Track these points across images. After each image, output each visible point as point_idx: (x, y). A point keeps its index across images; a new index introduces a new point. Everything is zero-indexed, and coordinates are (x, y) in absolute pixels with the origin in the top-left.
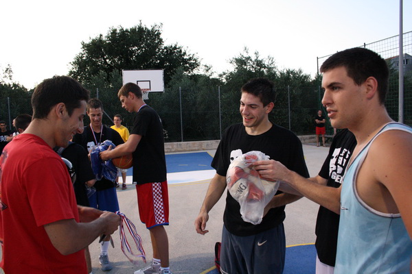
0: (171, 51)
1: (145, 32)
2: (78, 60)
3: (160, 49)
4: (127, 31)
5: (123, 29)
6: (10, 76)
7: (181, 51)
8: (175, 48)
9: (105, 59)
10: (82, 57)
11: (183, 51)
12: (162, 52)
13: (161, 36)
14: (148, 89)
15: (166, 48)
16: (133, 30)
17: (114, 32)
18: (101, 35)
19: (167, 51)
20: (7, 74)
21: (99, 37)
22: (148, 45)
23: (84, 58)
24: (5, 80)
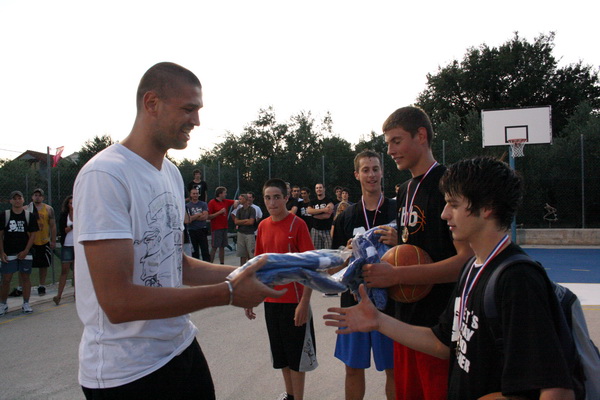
0: (569, 76)
1: (524, 49)
2: (422, 101)
3: (549, 75)
4: (494, 51)
5: (487, 49)
6: (330, 127)
7: (587, 75)
8: (577, 70)
9: (461, 98)
10: (427, 97)
11: (591, 74)
12: (553, 80)
13: (552, 54)
14: (523, 140)
15: (559, 72)
16: (505, 49)
17: (475, 54)
18: (455, 62)
19: (562, 78)
20: (326, 126)
21: (452, 64)
22: (529, 71)
23: (431, 98)
24: (323, 132)
